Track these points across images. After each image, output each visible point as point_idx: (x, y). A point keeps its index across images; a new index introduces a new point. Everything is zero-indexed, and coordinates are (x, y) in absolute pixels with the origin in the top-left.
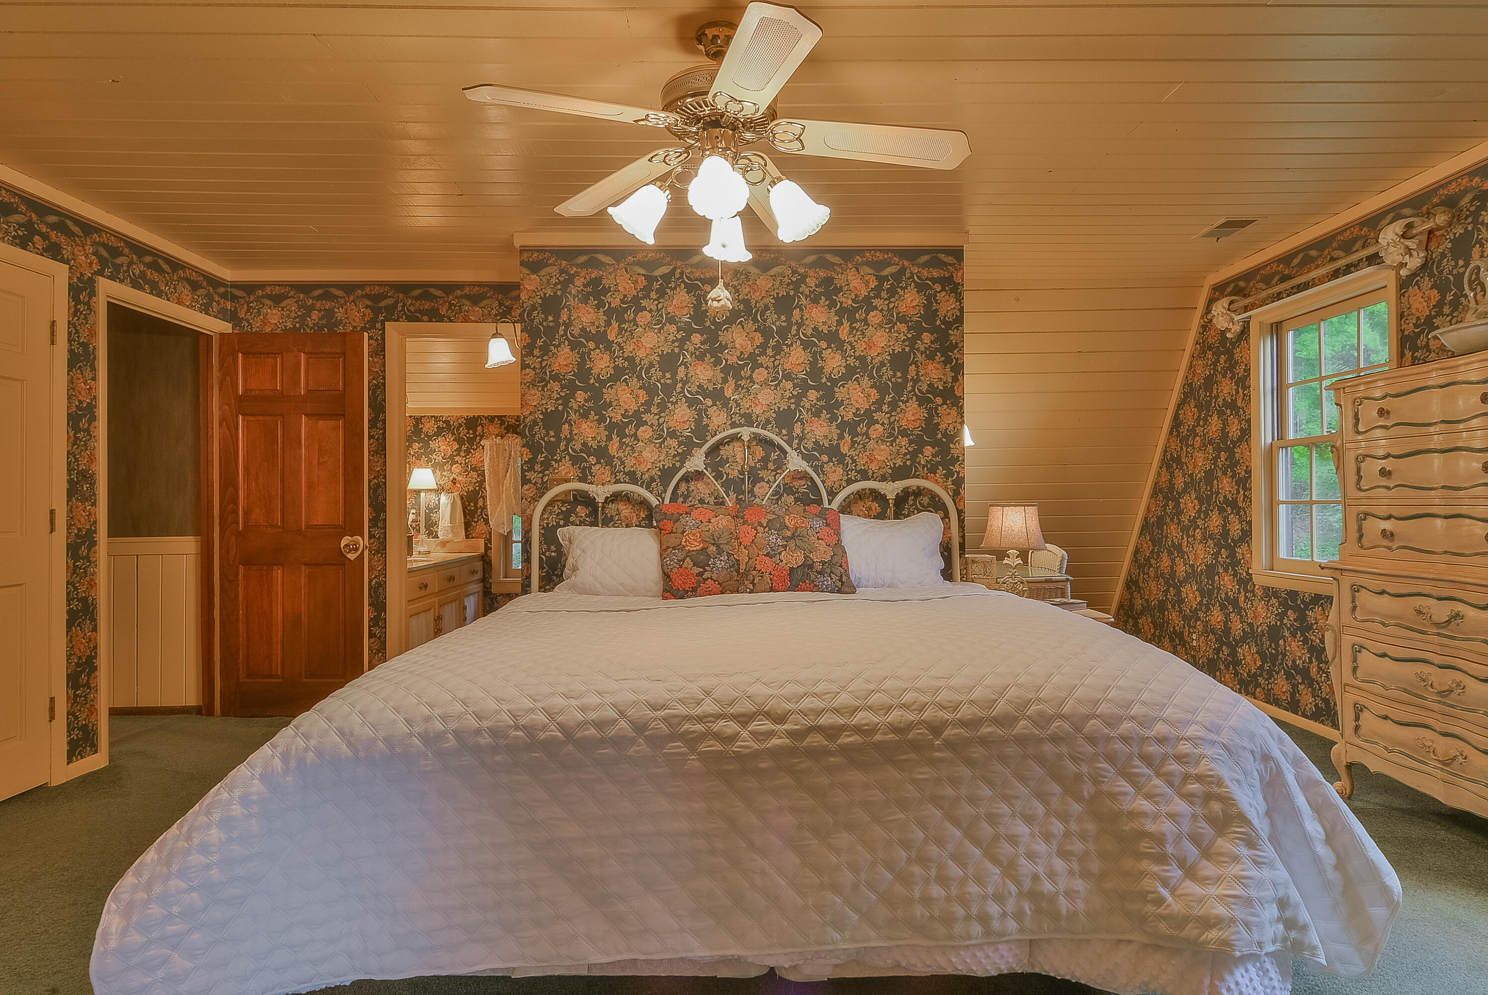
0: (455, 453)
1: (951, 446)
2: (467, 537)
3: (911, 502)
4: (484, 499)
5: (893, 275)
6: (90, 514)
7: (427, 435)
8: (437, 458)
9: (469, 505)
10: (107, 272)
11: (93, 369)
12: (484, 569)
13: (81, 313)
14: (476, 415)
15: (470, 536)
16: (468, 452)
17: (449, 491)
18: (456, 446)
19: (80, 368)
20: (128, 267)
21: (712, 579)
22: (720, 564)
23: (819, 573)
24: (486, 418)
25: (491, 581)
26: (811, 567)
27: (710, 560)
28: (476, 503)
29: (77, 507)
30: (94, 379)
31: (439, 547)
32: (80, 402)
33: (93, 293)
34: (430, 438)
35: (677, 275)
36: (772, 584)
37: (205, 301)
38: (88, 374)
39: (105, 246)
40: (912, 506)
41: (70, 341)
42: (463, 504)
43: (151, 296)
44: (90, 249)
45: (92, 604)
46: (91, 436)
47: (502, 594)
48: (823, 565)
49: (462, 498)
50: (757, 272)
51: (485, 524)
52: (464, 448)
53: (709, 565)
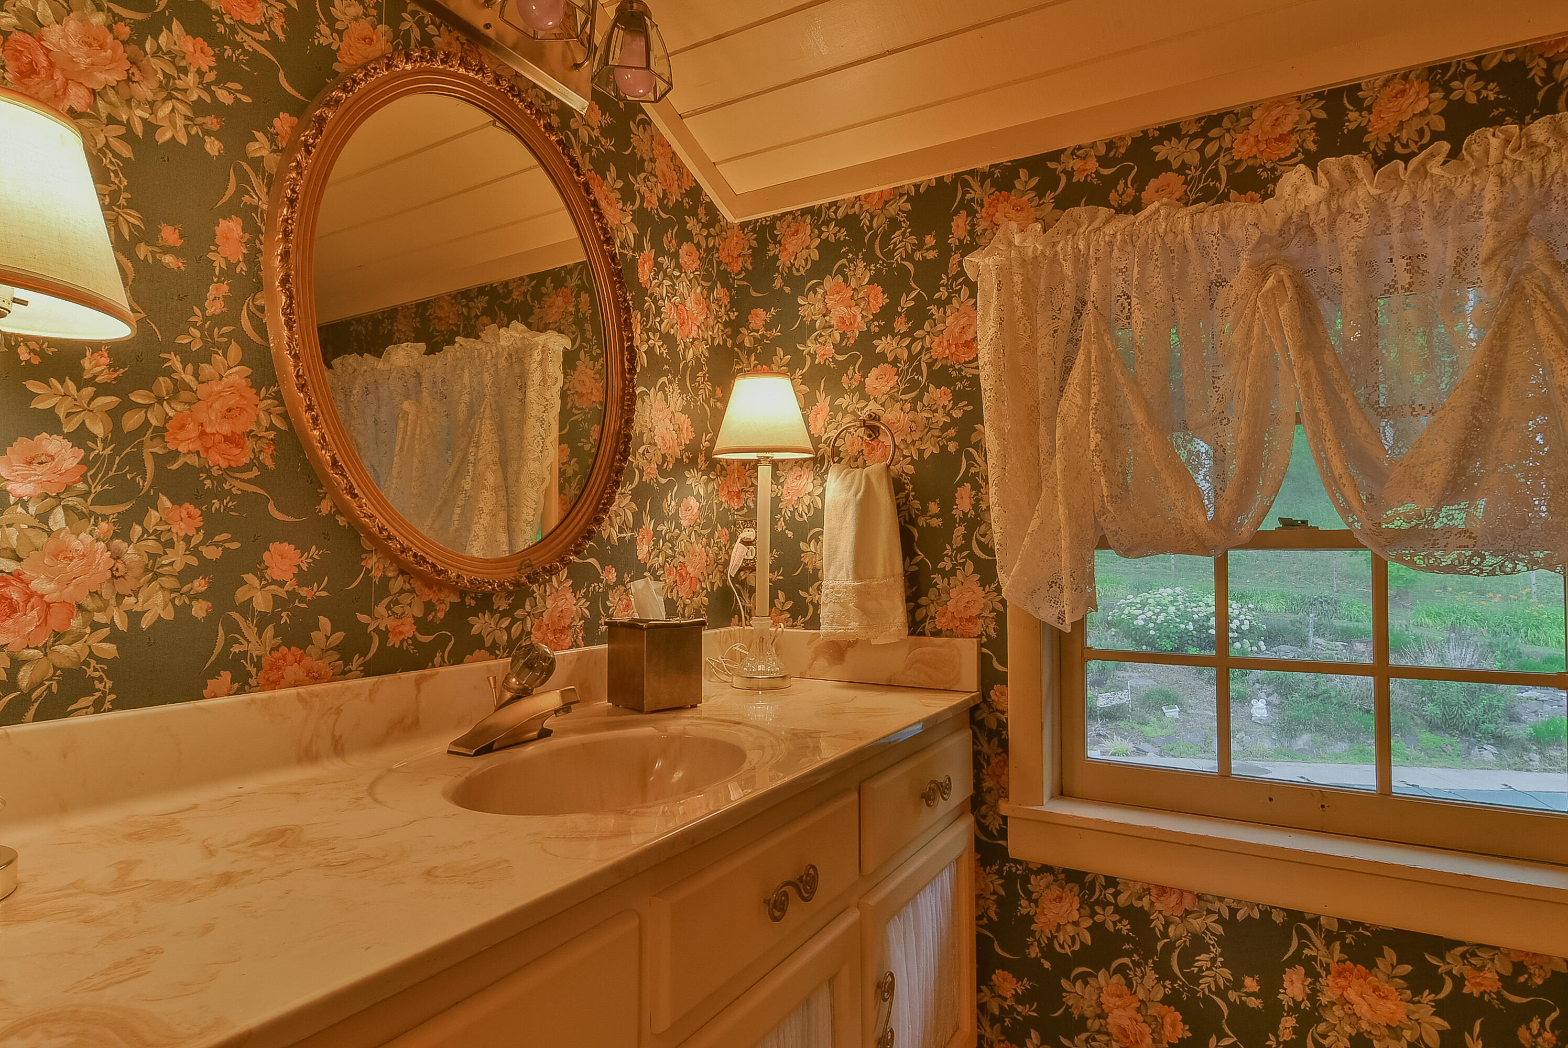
0: (874, 328)
2: (915, 627)
4: (976, 487)
7: (789, 279)
8: (820, 352)
9: (924, 511)
12: (976, 754)
14: (947, 173)
15: (928, 626)
16: (918, 316)
17: (857, 461)
18: (879, 299)
24: (983, 176)
25: (1004, 808)
28: (948, 504)
31: (822, 662)
34: (798, 284)
42: (901, 508)
47: (1046, 869)
49: (897, 485)
51: (983, 583)
52: (906, 302)
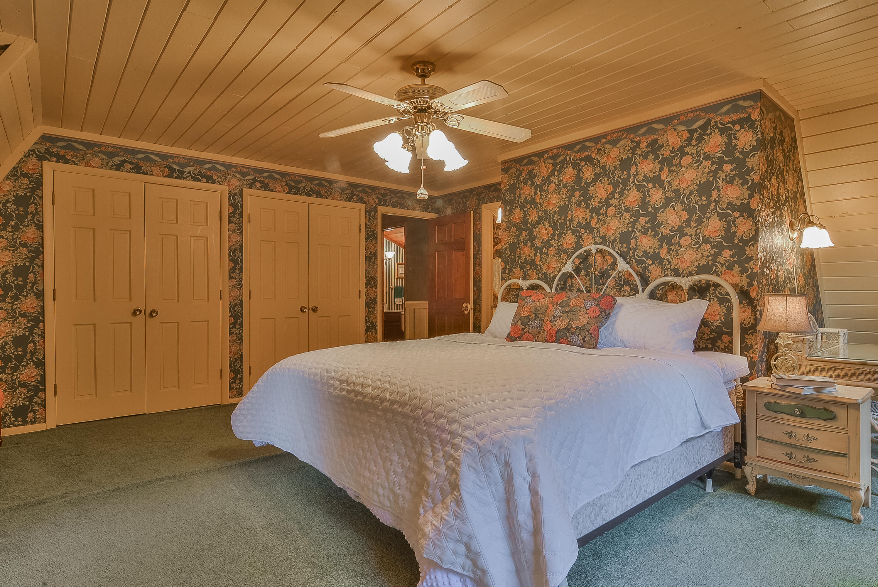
1: (746, 248)
3: (712, 292)
5: (700, 127)
6: (375, 292)
10: (382, 203)
11: (376, 239)
13: (371, 220)
19: (371, 240)
20: (390, 200)
21: (529, 333)
22: (534, 324)
23: (573, 334)
26: (569, 330)
27: (529, 322)
29: (370, 289)
30: (376, 243)
32: (371, 252)
33: (376, 212)
35: (568, 160)
36: (546, 338)
37: (425, 206)
38: (374, 241)
39: (380, 194)
40: (712, 294)
41: (366, 230)
43: (400, 209)
44: (374, 196)
45: (376, 324)
46: (375, 264)
48: (576, 329)
50: (610, 147)
53: (528, 325)
